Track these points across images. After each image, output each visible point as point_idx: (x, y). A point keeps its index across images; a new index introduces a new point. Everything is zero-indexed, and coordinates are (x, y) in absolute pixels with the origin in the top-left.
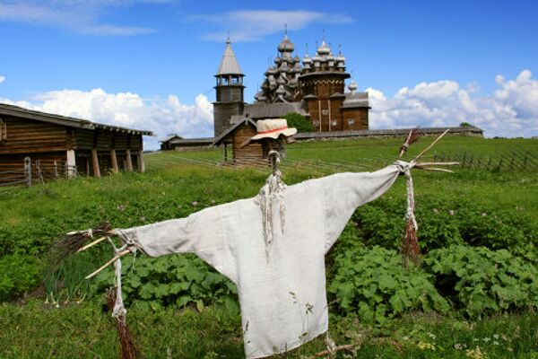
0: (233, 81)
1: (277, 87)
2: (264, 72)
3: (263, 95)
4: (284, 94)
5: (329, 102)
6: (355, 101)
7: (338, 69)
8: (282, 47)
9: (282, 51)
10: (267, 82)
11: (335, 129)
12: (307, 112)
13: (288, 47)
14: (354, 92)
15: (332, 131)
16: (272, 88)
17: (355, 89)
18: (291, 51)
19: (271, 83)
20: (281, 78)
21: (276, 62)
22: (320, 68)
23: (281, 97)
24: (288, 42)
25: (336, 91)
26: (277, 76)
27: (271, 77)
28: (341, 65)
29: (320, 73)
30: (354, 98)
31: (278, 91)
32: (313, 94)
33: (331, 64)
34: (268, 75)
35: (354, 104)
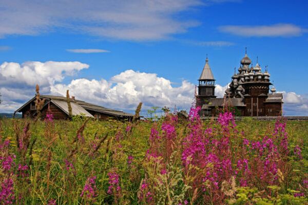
0: (208, 83)
1: (238, 87)
2: (232, 76)
3: (230, 91)
4: (241, 91)
5: (257, 99)
6: (273, 98)
7: (264, 80)
8: (243, 61)
9: (243, 64)
10: (233, 83)
11: (261, 114)
12: (245, 104)
13: (247, 61)
14: (274, 93)
15: (259, 115)
16: (235, 87)
17: (274, 91)
18: (248, 64)
19: (235, 84)
20: (240, 81)
21: (239, 71)
22: (253, 80)
23: (239, 92)
24: (247, 58)
25: (262, 92)
26: (238, 79)
27: (235, 80)
28: (266, 78)
29: (253, 82)
30: (273, 96)
31: (238, 89)
32: (249, 94)
33: (260, 77)
34: (234, 78)
35: (272, 100)
